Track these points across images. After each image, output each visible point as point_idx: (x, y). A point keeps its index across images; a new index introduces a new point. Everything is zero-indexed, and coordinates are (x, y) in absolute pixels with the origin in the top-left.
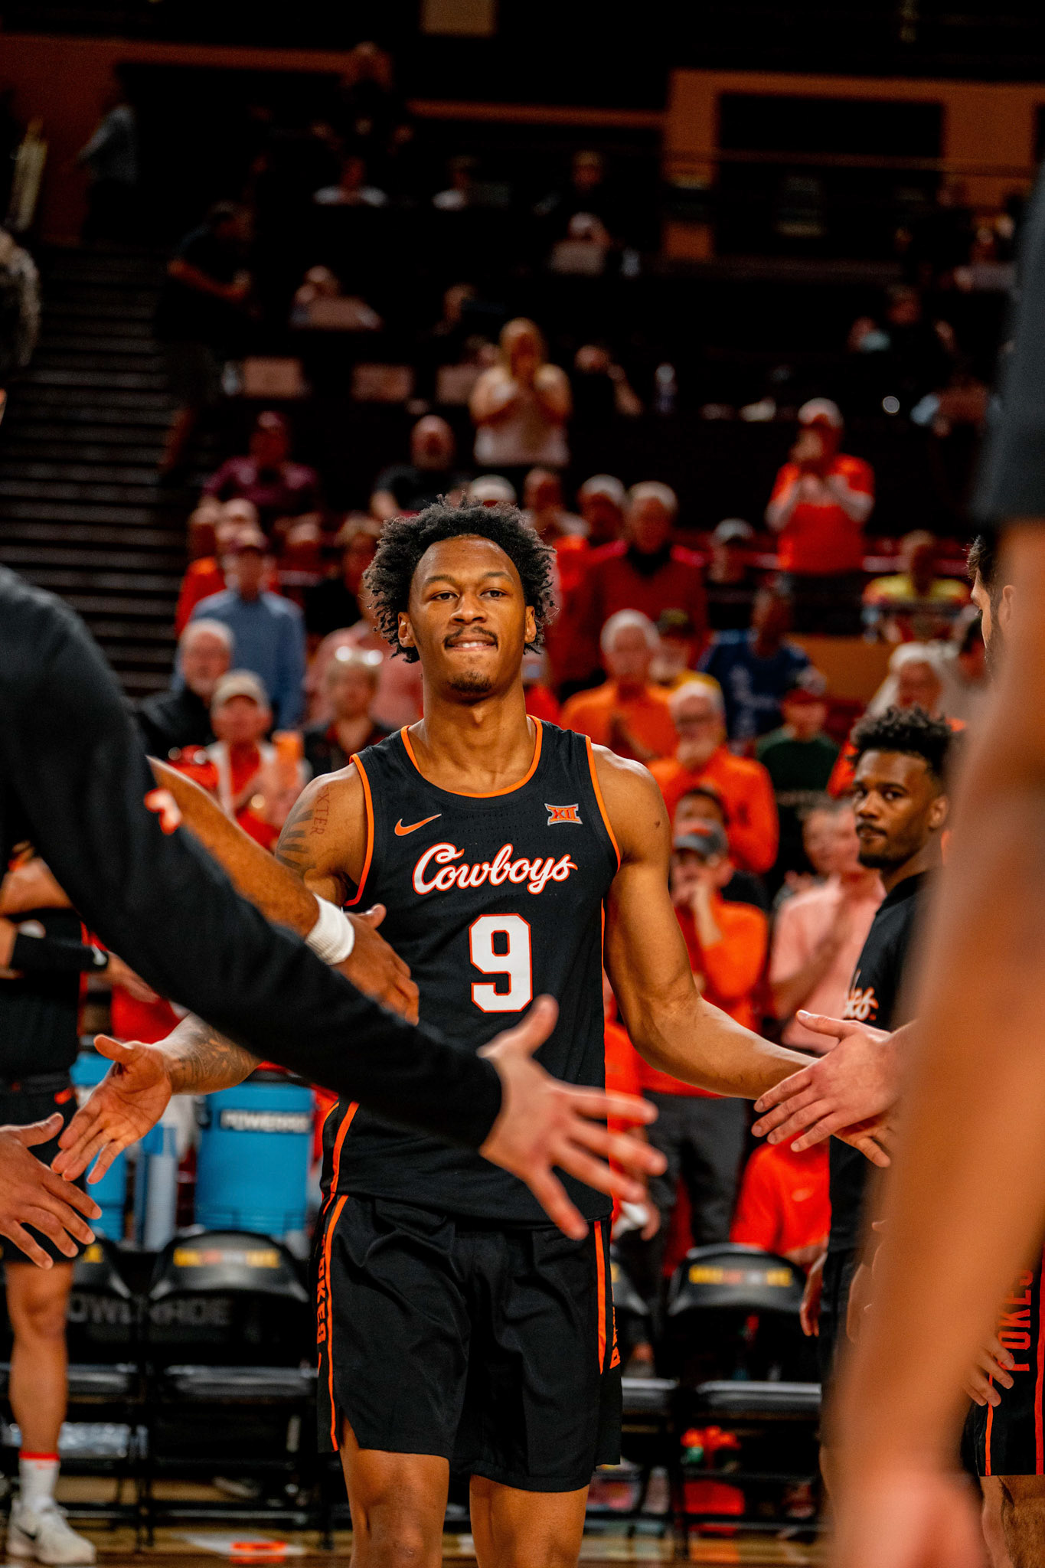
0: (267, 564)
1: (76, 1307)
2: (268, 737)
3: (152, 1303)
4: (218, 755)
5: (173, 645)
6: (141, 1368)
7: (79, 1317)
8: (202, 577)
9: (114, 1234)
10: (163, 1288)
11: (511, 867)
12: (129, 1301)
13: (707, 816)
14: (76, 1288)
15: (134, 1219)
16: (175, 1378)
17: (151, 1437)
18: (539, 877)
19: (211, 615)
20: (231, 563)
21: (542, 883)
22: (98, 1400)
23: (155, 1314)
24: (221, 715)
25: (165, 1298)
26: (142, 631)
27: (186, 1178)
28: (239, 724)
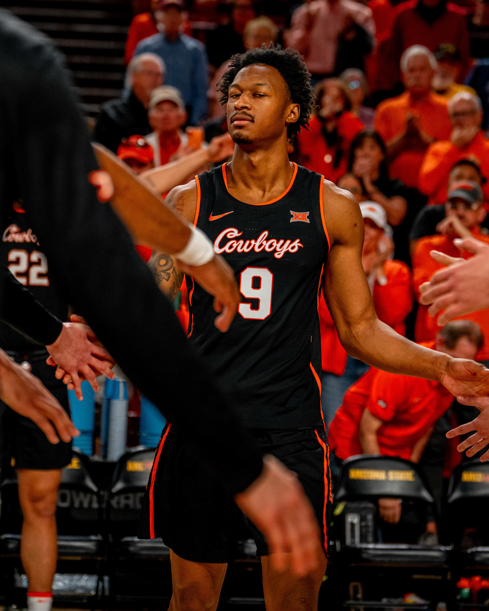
0: (184, 16)
1: (63, 498)
2: (183, 128)
3: (112, 496)
4: (153, 140)
5: (123, 69)
6: (105, 536)
7: (65, 505)
8: (142, 24)
9: (88, 451)
10: (119, 486)
11: (266, 243)
12: (97, 494)
13: (471, 178)
14: (62, 486)
15: (100, 442)
16: (128, 543)
17: (111, 582)
18: (281, 250)
19: (147, 49)
20: (160, 15)
21: (282, 253)
22: (79, 558)
23: (114, 502)
24: (154, 114)
25: (120, 492)
26: (101, 60)
27: (132, 414)
28: (166, 119)
